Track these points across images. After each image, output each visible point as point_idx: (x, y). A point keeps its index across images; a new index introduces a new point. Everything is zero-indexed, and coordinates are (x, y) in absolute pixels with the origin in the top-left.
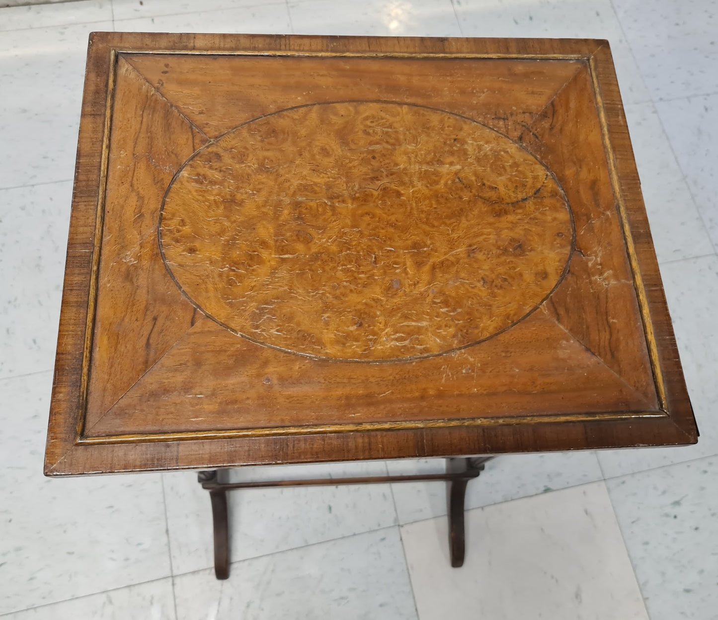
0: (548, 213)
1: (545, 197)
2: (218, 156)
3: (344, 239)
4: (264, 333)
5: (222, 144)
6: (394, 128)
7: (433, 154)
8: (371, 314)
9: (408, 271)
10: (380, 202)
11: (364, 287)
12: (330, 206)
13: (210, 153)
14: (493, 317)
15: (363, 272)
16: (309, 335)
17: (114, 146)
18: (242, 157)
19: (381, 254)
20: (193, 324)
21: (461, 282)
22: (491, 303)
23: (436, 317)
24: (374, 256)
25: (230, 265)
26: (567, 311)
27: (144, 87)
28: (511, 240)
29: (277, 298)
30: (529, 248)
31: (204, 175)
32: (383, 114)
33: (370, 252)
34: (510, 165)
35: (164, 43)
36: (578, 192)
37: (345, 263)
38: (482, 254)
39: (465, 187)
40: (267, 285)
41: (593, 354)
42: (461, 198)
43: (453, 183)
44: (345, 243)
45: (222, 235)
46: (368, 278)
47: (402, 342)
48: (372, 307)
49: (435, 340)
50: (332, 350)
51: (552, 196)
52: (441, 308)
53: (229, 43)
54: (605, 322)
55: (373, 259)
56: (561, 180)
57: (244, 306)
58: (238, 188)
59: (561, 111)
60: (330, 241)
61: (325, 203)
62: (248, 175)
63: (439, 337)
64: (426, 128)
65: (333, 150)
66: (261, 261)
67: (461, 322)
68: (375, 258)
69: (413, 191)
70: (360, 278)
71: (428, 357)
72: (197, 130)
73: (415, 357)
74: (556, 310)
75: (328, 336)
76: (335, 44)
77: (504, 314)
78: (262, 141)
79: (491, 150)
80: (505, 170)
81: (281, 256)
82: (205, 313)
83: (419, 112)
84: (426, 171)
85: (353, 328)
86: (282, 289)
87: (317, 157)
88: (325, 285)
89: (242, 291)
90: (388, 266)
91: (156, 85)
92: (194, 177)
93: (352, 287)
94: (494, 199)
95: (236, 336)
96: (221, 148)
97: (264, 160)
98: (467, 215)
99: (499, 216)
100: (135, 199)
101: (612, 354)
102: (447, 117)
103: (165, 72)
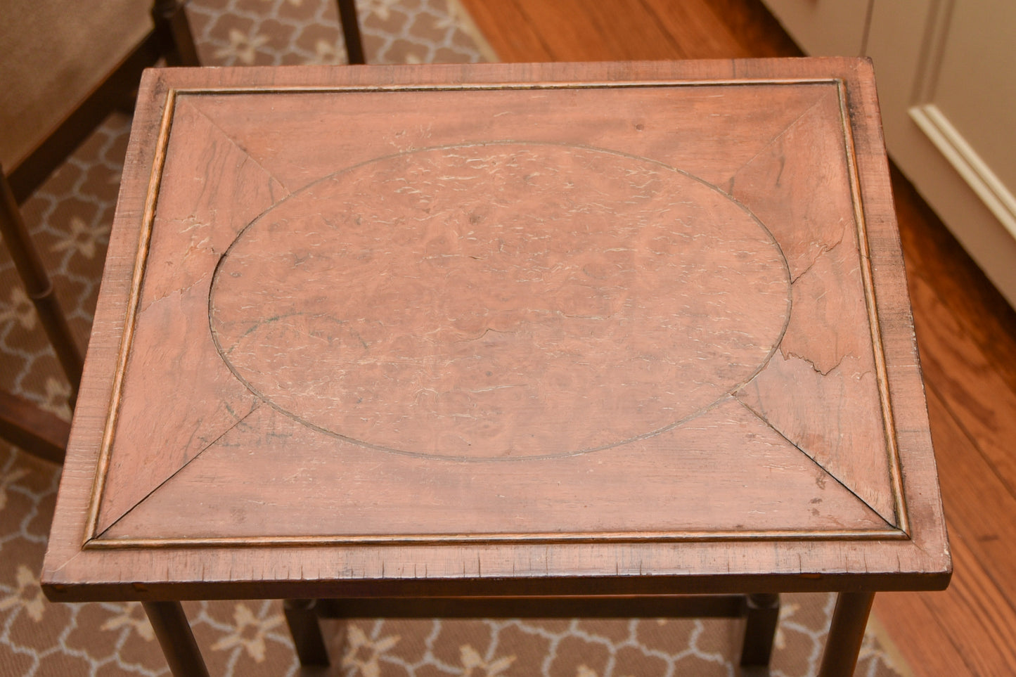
0: (245, 302)
1: (243, 323)
2: (720, 374)
3: (540, 269)
4: (644, 170)
5: (714, 391)
6: (452, 418)
7: (398, 380)
8: (511, 188)
9: (458, 233)
10: (486, 315)
11: (518, 216)
12: (557, 310)
13: (731, 378)
14: (355, 184)
15: (518, 232)
16: (590, 168)
17: (871, 385)
18: (687, 371)
19: (492, 252)
20: (732, 179)
21: (389, 221)
23: (428, 185)
24: (502, 249)
25: (692, 241)
26: (256, 189)
27: (846, 474)
28: (308, 268)
29: (629, 205)
30: (285, 259)
31: (738, 348)
32: (468, 440)
33: (506, 254)
34: (283, 365)
36: (190, 329)
37: (540, 242)
39: (358, 335)
40: (642, 219)
41: (238, 146)
42: (368, 321)
43: (376, 340)
44: (539, 265)
45: (705, 274)
46: (512, 225)
47: (475, 160)
48: (509, 195)
49: (434, 161)
50: (563, 152)
51: (230, 324)
52: (420, 194)
54: (210, 178)
55: (502, 245)
56: (209, 347)
57: (672, 197)
60: (560, 267)
61: (564, 313)
62: (673, 349)
63: (429, 165)
64: (401, 420)
65: (550, 385)
66: (652, 243)
67: (398, 179)
68: (499, 248)
69: (436, 329)
70: (521, 225)
71: (444, 146)
72: (754, 409)
74: (271, 191)
75: (566, 166)
77: (339, 187)
78: (656, 396)
79: (308, 386)
80: (291, 358)
81: (626, 250)
82: (719, 191)
83: (409, 443)
84: (412, 357)
85: (535, 174)
86: (623, 214)
87: (573, 374)
88: (569, 218)
89: (674, 213)
90: (485, 238)
91: (826, 478)
92: (751, 345)
93: (532, 216)
94: (320, 319)
95: (678, 168)
96: (716, 385)
97: (653, 369)
98: (363, 299)
99: (318, 298)
100: (827, 316)
101: (214, 146)
102: (365, 437)
103: (816, 501)
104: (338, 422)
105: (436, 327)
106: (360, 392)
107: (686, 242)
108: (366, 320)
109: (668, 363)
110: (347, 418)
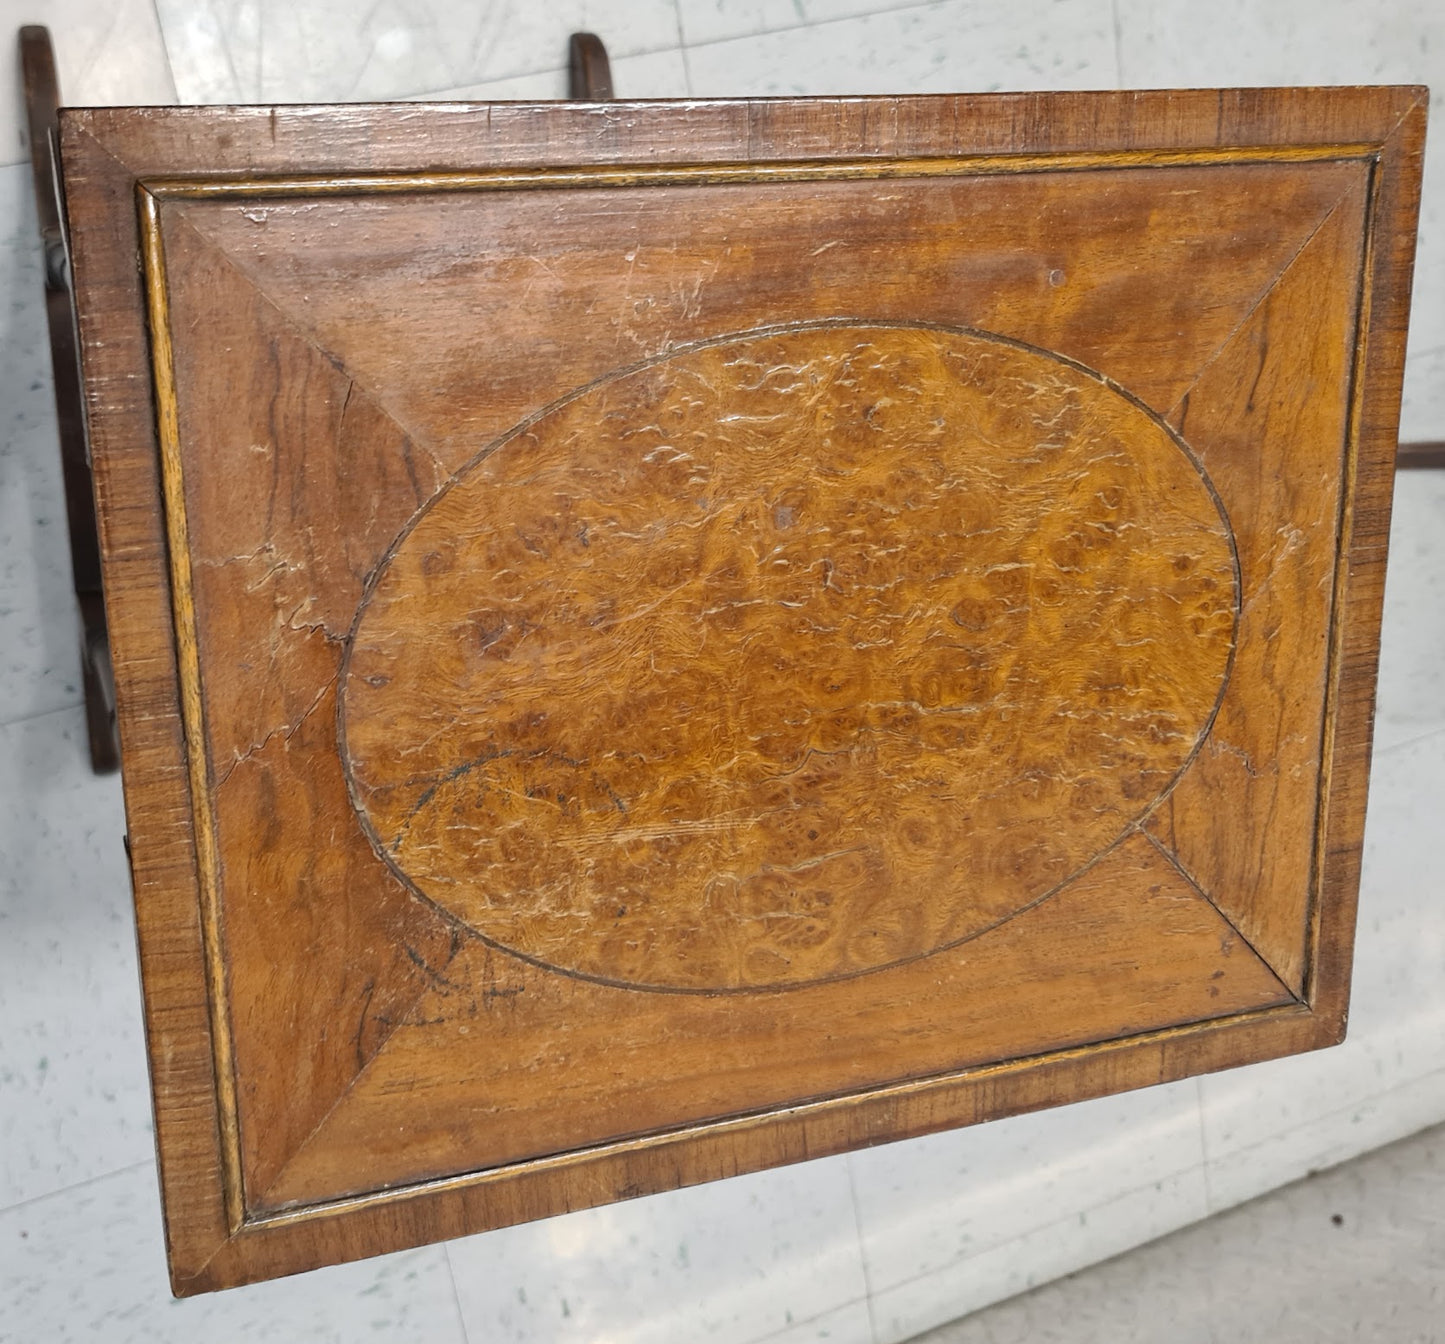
0: (405, 740)
1: (408, 785)
2: (1128, 792)
3: (888, 619)
4: (1058, 384)
5: (1117, 822)
6: (761, 922)
7: (678, 866)
8: (843, 440)
9: (757, 551)
10: (806, 722)
11: (854, 505)
12: (913, 700)
13: (1142, 797)
14: (570, 444)
15: (854, 542)
16: (972, 383)
17: (1312, 786)
18: (1085, 793)
19: (813, 591)
20: (1187, 399)
21: (638, 533)
22: (572, 483)
23: (702, 438)
24: (829, 583)
25: (1115, 538)
26: (383, 471)
27: (1258, 933)
28: (507, 653)
29: (1029, 467)
30: (462, 636)
31: (1155, 743)
32: (786, 954)
33: (835, 592)
34: (491, 862)
35: (1218, 1047)
36: (317, 811)
37: (889, 560)
38: (582, 610)
39: (608, 786)
40: (1047, 497)
41: (326, 355)
42: (620, 756)
43: (637, 794)
44: (887, 610)
45: (1127, 606)
46: (845, 527)
47: (781, 372)
48: (840, 456)
49: (709, 379)
50: (929, 347)
51: (387, 791)
52: (689, 463)
53: (1095, 1075)
54: (283, 444)
55: (830, 574)
56: (358, 841)
57: (1094, 444)
58: (1094, 719)
59: (340, 1046)
61: (924, 706)
62: (1071, 755)
63: (701, 389)
64: (686, 936)
65: (900, 842)
66: (1056, 549)
67: (646, 429)
68: (825, 578)
69: (731, 759)
70: (860, 524)
71: (728, 339)
72: (1165, 847)
73: (756, 338)
74: (411, 473)
75: (935, 383)
76: (879, 1122)
77: (541, 454)
78: (1043, 841)
79: (536, 898)
80: (503, 846)
81: (1017, 565)
82: (1164, 426)
83: (701, 974)
84: (698, 818)
85: (884, 402)
86: (1019, 488)
87: (933, 819)
88: (935, 502)
89: (1094, 479)
90: (800, 560)
91: (1235, 942)
92: (1174, 734)
93: (878, 503)
94: (540, 762)
95: (1109, 375)
96: (1121, 812)
97: (1041, 795)
98: (609, 712)
99: (531, 717)
100: (1277, 670)
101: (274, 358)
102: (636, 975)
103: (1218, 975)
104: (593, 954)
105: (731, 756)
106: (621, 896)
107: (1104, 542)
108: (617, 754)
109: (1061, 781)
110: (605, 945)
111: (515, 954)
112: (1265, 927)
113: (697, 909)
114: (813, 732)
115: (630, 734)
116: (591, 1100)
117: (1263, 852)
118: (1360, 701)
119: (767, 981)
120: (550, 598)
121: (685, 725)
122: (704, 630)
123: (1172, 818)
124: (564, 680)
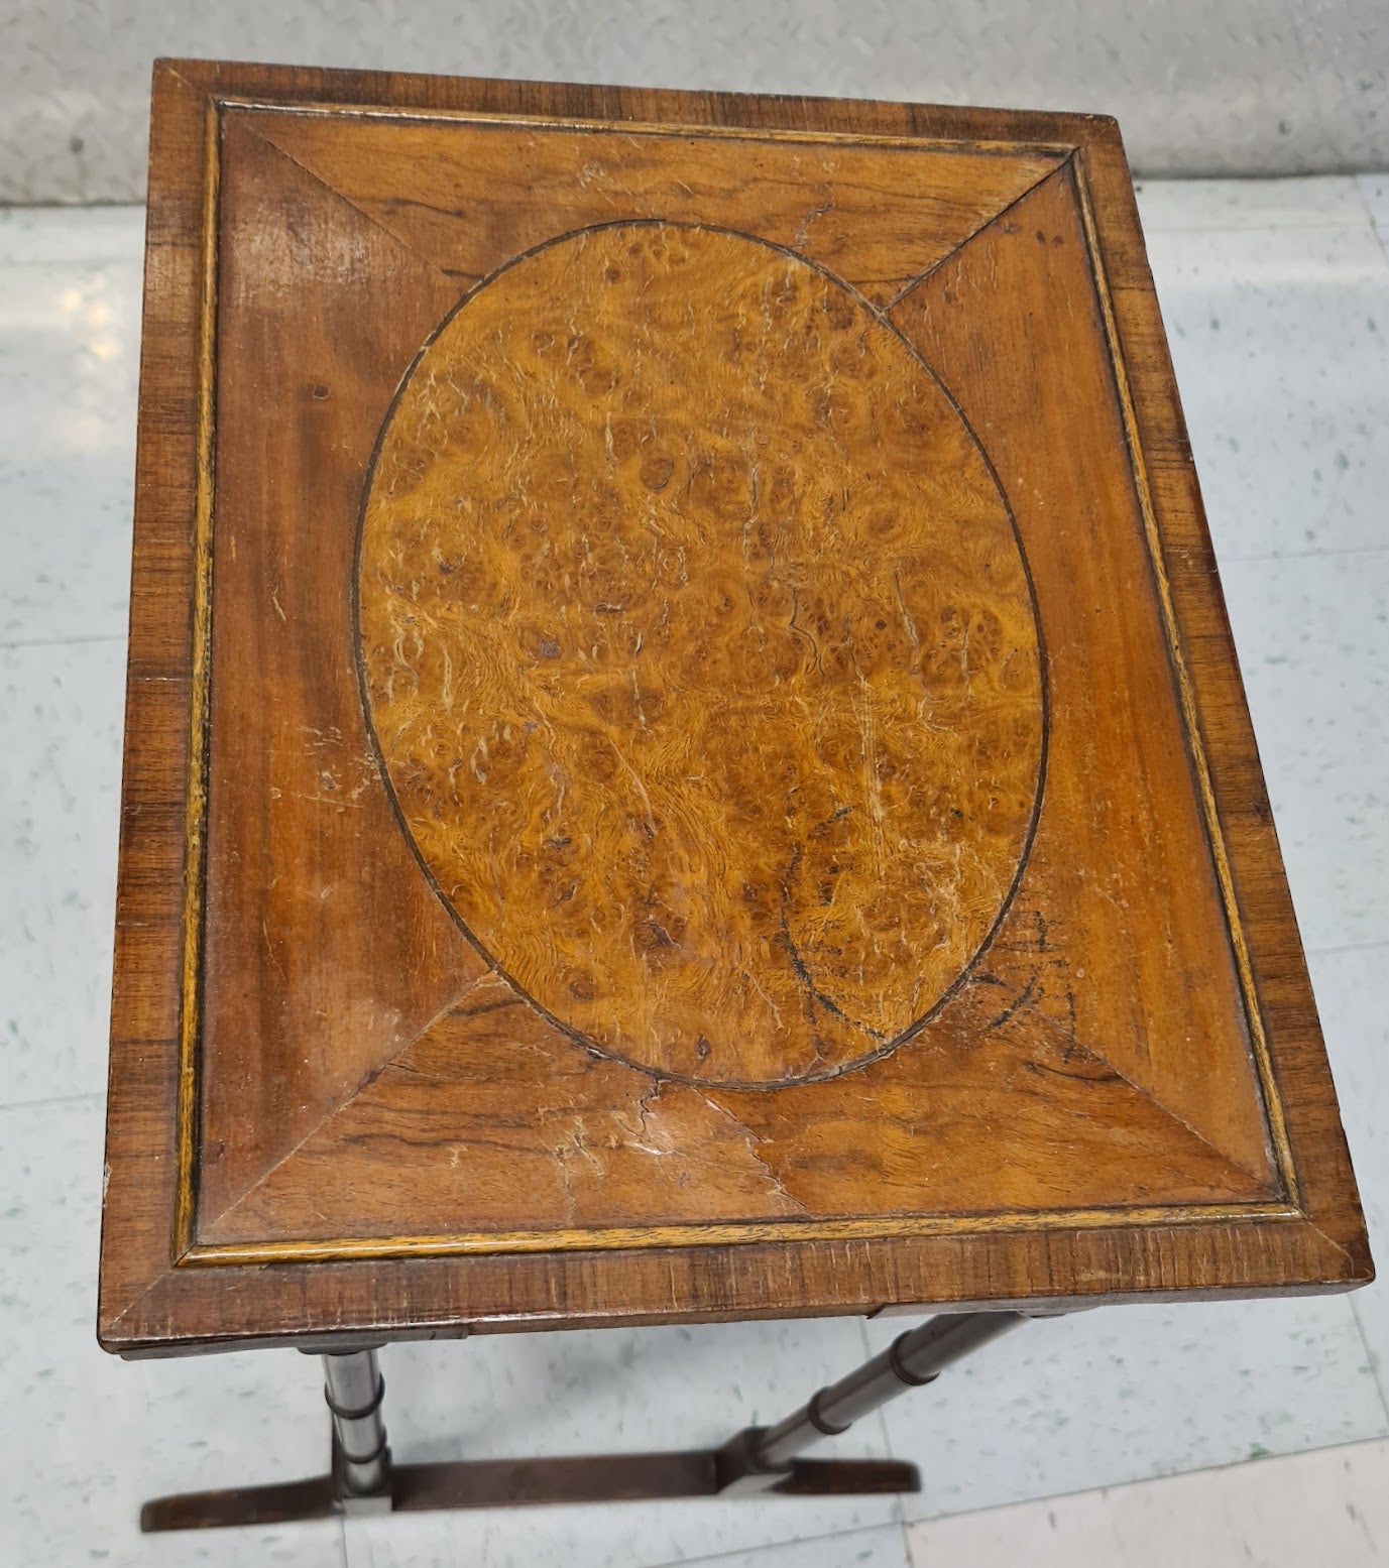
0: (766, 1022)
1: (814, 1022)
2: (846, 323)
3: (658, 551)
4: (426, 391)
5: (877, 333)
6: (972, 676)
7: (909, 757)
8: (472, 593)
9: (582, 676)
10: (762, 630)
11: (539, 583)
12: (742, 529)
13: (851, 310)
14: (465, 854)
15: (577, 583)
16: (423, 471)
17: (846, 152)
18: (844, 363)
19: (625, 622)
20: (446, 272)
21: (559, 790)
22: (504, 854)
23: (464, 728)
24: (618, 608)
25: (585, 337)
26: (483, 1038)
27: (997, 199)
28: (678, 920)
29: (508, 419)
30: (659, 964)
31: (795, 297)
32: (1006, 652)
33: (628, 602)
34: (900, 941)
35: (1115, 235)
36: (839, 1114)
37: (598, 550)
38: (637, 846)
39: (822, 824)
40: (540, 401)
41: (361, 1088)
42: (791, 811)
43: (832, 795)
44: (649, 553)
45: (654, 326)
46: (562, 592)
47: (401, 650)
48: (490, 596)
49: (405, 719)
50: (383, 510)
51: (820, 1043)
52: (488, 740)
53: (1142, 352)
54: (450, 1134)
55: (609, 606)
56: (872, 1072)
57: (489, 357)
58: (771, 357)
59: (1096, 1097)
60: (652, 522)
61: (748, 518)
62: (805, 378)
63: (414, 728)
64: (984, 752)
65: (892, 541)
66: (592, 391)
67: (452, 780)
68: (615, 611)
69: (797, 703)
70: (559, 577)
71: (365, 701)
73: (365, 674)
74: (487, 1009)
75: (418, 507)
76: (1190, 563)
77: (473, 882)
78: (895, 404)
79: (941, 899)
80: (884, 929)
81: (608, 429)
82: (474, 293)
83: (1027, 735)
84: (860, 737)
85: (436, 552)
86: (529, 426)
87: (868, 509)
88: (541, 507)
89: (523, 357)
90: (594, 633)
91: (1006, 222)
92: (787, 281)
93: (538, 560)
94: (795, 890)
95: (421, 344)
96: (866, 330)
97: (844, 405)
98: (743, 821)
99: (747, 897)
100: (724, 185)
101: (359, 1139)
102: (1025, 800)
103: (1041, 237)
104: (1003, 842)
106: (940, 814)
107: (588, 346)
108: (789, 814)
109: (832, 387)
110: (992, 830)
111: (999, 921)
112: (990, 192)
113: (956, 738)
114: (773, 625)
115: (767, 802)
116: (1160, 848)
117: (913, 197)
118: (760, 109)
119: (1035, 671)
120: (622, 877)
121: (761, 748)
122: (662, 728)
123: (874, 282)
124: (709, 865)
